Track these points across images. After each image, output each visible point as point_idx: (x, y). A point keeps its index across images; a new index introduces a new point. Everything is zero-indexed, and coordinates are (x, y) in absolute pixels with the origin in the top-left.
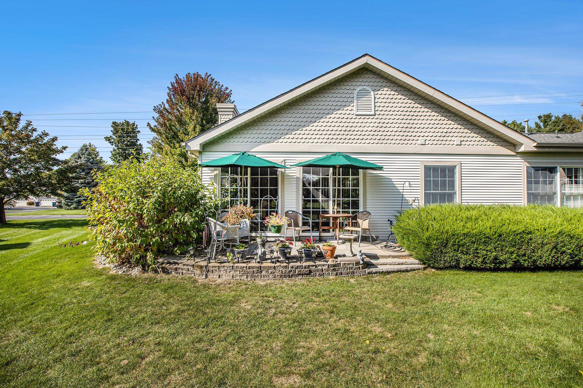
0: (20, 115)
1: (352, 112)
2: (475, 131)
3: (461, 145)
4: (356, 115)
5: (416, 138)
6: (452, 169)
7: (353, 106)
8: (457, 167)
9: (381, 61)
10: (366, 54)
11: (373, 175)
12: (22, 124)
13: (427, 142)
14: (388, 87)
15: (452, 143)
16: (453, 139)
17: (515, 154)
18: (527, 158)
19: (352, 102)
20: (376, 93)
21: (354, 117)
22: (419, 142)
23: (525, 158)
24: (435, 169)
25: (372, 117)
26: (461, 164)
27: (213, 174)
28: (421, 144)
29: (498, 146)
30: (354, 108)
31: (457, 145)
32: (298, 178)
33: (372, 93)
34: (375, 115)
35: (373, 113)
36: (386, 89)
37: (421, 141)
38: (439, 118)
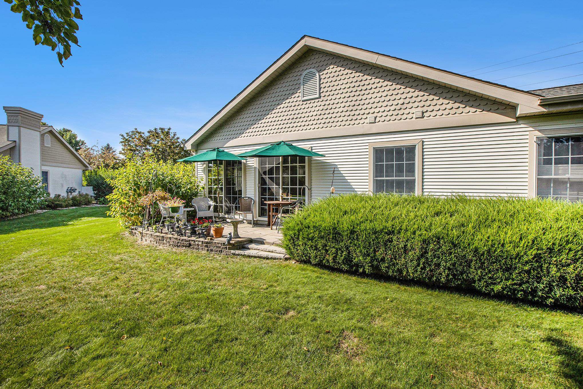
0: (170, 129)
1: (299, 99)
2: (444, 95)
3: (423, 117)
4: (303, 101)
5: (364, 116)
6: (411, 150)
7: (300, 92)
8: (417, 146)
9: (318, 38)
10: (304, 36)
11: (318, 162)
12: (172, 135)
13: (377, 120)
14: (335, 64)
15: (410, 116)
16: (412, 111)
17: (515, 120)
18: (538, 124)
19: (299, 88)
20: (322, 73)
21: (301, 103)
22: (367, 121)
23: (534, 124)
24: (389, 151)
25: (317, 100)
26: (423, 142)
27: (203, 167)
28: (370, 123)
29: (484, 112)
30: (300, 95)
31: (417, 118)
32: (255, 168)
33: (317, 74)
34: (320, 97)
35: (317, 96)
36: (332, 66)
37: (371, 118)
38: (394, 86)
